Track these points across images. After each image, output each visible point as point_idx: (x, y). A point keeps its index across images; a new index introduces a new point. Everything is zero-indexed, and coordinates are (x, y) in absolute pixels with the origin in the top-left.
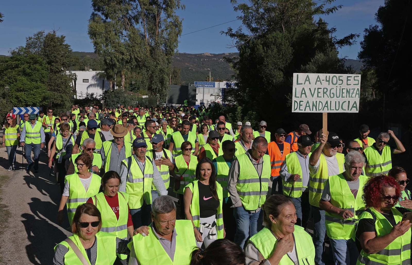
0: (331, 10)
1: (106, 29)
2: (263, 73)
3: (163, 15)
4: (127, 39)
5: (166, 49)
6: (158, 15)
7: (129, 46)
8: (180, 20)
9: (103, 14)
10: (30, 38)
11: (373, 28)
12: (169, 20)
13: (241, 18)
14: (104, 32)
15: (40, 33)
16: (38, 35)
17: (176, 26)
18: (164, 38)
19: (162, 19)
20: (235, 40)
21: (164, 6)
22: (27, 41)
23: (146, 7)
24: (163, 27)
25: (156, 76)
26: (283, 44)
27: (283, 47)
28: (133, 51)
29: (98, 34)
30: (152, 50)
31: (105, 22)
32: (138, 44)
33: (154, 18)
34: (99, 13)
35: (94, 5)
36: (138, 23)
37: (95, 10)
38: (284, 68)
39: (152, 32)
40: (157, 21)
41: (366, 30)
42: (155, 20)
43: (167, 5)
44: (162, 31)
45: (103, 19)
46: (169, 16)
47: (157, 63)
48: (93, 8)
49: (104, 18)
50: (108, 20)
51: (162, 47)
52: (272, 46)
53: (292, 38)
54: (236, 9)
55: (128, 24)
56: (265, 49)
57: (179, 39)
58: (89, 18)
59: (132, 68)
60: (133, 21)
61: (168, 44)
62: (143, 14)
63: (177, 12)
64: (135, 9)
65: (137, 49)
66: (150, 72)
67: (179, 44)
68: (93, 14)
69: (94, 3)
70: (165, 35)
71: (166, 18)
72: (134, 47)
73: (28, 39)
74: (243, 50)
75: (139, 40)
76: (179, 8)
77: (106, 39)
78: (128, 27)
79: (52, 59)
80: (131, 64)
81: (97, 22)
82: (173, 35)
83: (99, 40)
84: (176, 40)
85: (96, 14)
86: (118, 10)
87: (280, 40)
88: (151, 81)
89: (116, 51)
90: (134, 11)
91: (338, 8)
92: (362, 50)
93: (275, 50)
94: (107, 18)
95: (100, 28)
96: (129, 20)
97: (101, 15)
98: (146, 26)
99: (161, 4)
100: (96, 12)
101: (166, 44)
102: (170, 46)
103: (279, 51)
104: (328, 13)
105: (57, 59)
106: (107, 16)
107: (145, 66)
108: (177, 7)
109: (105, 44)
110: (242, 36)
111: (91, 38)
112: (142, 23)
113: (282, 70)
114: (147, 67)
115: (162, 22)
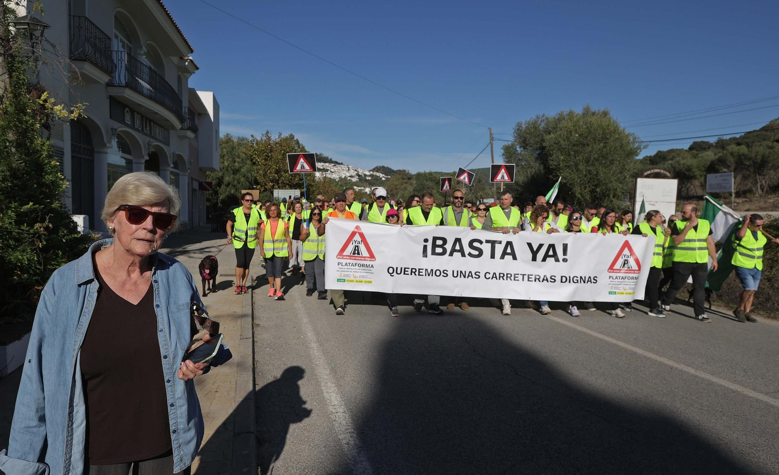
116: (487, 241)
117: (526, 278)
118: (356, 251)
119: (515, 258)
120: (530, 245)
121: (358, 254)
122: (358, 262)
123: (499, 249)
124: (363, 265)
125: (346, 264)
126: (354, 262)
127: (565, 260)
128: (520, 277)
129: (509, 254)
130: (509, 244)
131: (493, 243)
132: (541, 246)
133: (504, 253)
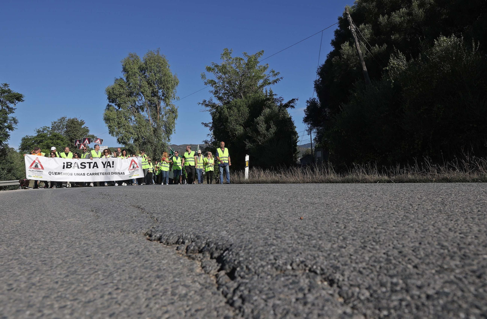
0: (275, 81)
1: (117, 116)
2: (228, 128)
3: (162, 104)
4: (135, 123)
5: (166, 129)
6: (158, 104)
7: (136, 128)
8: (176, 108)
9: (116, 105)
10: (55, 123)
11: (312, 100)
12: (167, 108)
13: (212, 92)
14: (116, 117)
15: (63, 118)
16: (61, 119)
17: (173, 112)
18: (163, 121)
19: (162, 108)
20: (209, 108)
21: (163, 98)
22: (53, 124)
23: (148, 98)
24: (163, 113)
25: (159, 150)
26: (241, 106)
27: (241, 108)
28: (139, 131)
29: (111, 119)
30: (155, 131)
31: (117, 110)
32: (143, 126)
33: (156, 107)
34: (113, 104)
35: (109, 98)
36: (143, 111)
37: (110, 102)
38: (243, 123)
39: (155, 118)
40: (158, 108)
41: (308, 101)
42: (157, 108)
43: (166, 97)
44: (163, 116)
45: (115, 109)
46: (167, 105)
47: (159, 140)
48: (108, 101)
49: (118, 108)
50: (121, 109)
51: (163, 128)
52: (234, 108)
53: (249, 102)
54: (206, 84)
55: (136, 112)
56: (229, 111)
57: (176, 121)
58: (105, 108)
59: (139, 145)
60: (140, 110)
61: (168, 125)
62: (146, 104)
63: (173, 102)
64: (140, 100)
65: (143, 130)
66: (154, 147)
67: (175, 125)
68: (108, 105)
69: (109, 97)
70: (165, 119)
71: (164, 106)
72: (140, 128)
73: (53, 123)
74: (214, 114)
75: (144, 123)
76: (174, 99)
77: (118, 124)
78: (136, 114)
79: (72, 137)
80: (139, 142)
81: (111, 111)
82: (171, 118)
83: (112, 124)
84: (173, 122)
85: (111, 105)
86: (127, 102)
87: (239, 103)
88: (155, 154)
89: (126, 131)
90: (140, 102)
91: (280, 79)
92: (306, 116)
93: (236, 111)
94: (119, 108)
95: (113, 115)
96: (137, 109)
97: (114, 106)
98: (149, 113)
99: (161, 97)
100: (110, 104)
101: (165, 126)
102: (169, 127)
103: (239, 111)
104: (273, 83)
105: (77, 137)
106: (119, 106)
107: (149, 142)
108: (173, 99)
109: (117, 127)
110: (213, 106)
111: (106, 123)
112: (146, 111)
113: (242, 126)
114: (151, 143)
115: (162, 110)
116: (87, 163)
117: (102, 174)
118: (36, 166)
119: (98, 167)
120: (102, 162)
121: (37, 167)
122: (37, 170)
123: (92, 165)
124: (39, 171)
125: (32, 171)
126: (35, 170)
127: (113, 167)
128: (100, 174)
129: (95, 166)
130: (95, 163)
131: (90, 163)
132: (106, 162)
133: (94, 166)
